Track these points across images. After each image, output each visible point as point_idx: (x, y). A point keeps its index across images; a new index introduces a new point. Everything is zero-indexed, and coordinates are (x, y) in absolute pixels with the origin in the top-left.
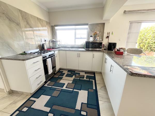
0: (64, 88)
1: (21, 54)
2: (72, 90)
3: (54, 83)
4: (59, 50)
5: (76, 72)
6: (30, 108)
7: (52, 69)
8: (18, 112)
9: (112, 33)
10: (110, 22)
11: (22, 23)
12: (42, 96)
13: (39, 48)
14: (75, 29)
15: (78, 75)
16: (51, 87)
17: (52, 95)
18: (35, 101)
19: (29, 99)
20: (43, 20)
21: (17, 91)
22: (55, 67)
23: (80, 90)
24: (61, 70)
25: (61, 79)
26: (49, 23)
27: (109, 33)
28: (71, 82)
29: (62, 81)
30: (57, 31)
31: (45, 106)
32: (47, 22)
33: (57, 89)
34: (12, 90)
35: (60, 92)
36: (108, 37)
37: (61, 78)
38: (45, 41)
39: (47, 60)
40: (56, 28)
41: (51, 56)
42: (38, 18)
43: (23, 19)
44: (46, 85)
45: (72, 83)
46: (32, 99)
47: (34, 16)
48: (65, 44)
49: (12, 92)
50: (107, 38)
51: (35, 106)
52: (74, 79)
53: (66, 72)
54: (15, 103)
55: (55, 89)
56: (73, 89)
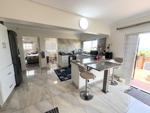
4: (80, 54)
9: (112, 45)
10: (110, 37)
12: (64, 69)
26: (80, 40)
31: (62, 71)
34: (60, 66)
38: (76, 49)
39: (70, 57)
46: (61, 69)
50: (107, 48)
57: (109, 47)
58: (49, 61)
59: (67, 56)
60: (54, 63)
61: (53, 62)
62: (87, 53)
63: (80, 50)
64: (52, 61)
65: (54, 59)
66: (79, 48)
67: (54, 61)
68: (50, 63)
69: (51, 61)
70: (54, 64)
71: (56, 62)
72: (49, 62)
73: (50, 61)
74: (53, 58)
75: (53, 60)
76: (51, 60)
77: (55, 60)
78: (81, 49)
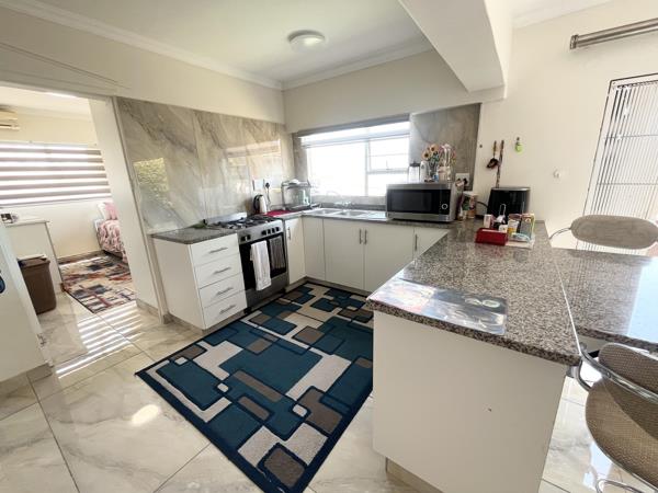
0: (288, 337)
1: (196, 227)
2: (306, 347)
3: (268, 318)
4: (303, 216)
5: (353, 297)
6: (190, 360)
7: (272, 276)
8: (167, 362)
9: (517, 144)
10: (505, 96)
11: (202, 145)
12: (226, 343)
13: (244, 208)
14: (368, 139)
15: (354, 309)
16: (256, 326)
17: (249, 348)
18: (206, 350)
19: (195, 343)
20: (261, 122)
21: (179, 320)
22: (284, 270)
23: (330, 353)
24: (308, 286)
25: (294, 311)
26: (285, 127)
27: (499, 147)
28: (316, 325)
29: (291, 319)
30: (308, 150)
31: (221, 366)
32: (276, 124)
33: (266, 336)
34: (172, 316)
35: (269, 344)
36: (494, 164)
37: (294, 309)
38: (267, 185)
39: (253, 245)
40: (305, 140)
41: (268, 235)
42: (246, 121)
43: (203, 133)
44: (245, 321)
45: (319, 329)
46: (203, 344)
47: (234, 117)
48: (330, 194)
49: (170, 321)
50: (488, 167)
51: (201, 361)
52: (333, 318)
53: (319, 294)
54: (169, 343)
55: (261, 335)
56: (311, 346)
57: (497, 157)
58: (57, 289)
59: (231, 242)
60: (106, 296)
61: (98, 290)
62: (340, 207)
63: (293, 186)
64: (87, 284)
65: (95, 267)
66: (282, 179)
67: (105, 283)
68: (68, 307)
69: (74, 288)
70: (108, 306)
71: (127, 287)
72: (59, 296)
73: (64, 289)
74: (88, 262)
75: (91, 277)
76: (76, 277)
77: (102, 271)
78: (297, 182)
